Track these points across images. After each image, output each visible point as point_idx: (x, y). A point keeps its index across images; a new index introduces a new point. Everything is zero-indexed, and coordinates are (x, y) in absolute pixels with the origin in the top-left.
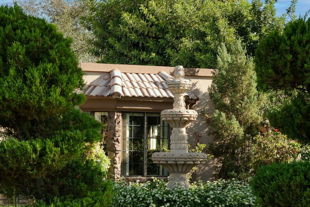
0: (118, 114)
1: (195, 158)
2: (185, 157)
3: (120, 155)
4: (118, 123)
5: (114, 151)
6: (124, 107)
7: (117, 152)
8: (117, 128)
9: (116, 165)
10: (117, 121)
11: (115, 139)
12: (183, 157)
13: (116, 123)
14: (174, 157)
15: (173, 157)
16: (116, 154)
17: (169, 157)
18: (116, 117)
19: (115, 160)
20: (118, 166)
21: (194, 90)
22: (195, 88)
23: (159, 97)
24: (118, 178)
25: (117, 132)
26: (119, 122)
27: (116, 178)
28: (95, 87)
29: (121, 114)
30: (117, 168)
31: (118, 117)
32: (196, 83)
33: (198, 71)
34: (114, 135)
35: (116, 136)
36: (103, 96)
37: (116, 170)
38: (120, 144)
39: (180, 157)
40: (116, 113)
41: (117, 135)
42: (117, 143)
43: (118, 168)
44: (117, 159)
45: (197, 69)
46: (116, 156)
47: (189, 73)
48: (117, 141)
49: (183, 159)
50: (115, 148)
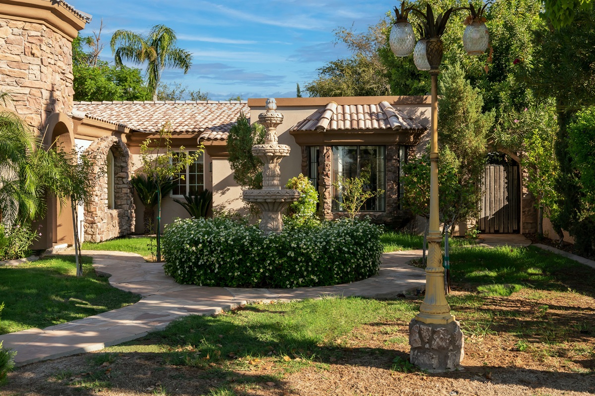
0: (327, 148)
1: (275, 195)
2: (264, 195)
3: (330, 189)
4: (327, 158)
5: (324, 186)
6: (333, 141)
7: (327, 187)
8: (326, 162)
9: (326, 200)
10: (326, 155)
11: (325, 173)
12: (261, 195)
13: (326, 158)
14: (253, 195)
15: (251, 195)
16: (326, 189)
17: (249, 195)
18: (325, 151)
19: (324, 195)
20: (329, 201)
21: (423, 119)
22: (424, 117)
23: (368, 129)
24: (328, 213)
25: (327, 166)
26: (329, 156)
27: (325, 213)
28: (309, 121)
29: (330, 148)
30: (327, 203)
31: (328, 150)
32: (425, 112)
33: (426, 99)
34: (324, 169)
35: (325, 171)
36: (311, 130)
37: (326, 205)
38: (330, 179)
39: (259, 195)
40: (325, 147)
41: (327, 170)
42: (327, 177)
43: (329, 202)
44: (327, 194)
45: (425, 97)
46: (325, 191)
47: (416, 101)
48: (327, 175)
49: (261, 197)
50: (325, 182)
